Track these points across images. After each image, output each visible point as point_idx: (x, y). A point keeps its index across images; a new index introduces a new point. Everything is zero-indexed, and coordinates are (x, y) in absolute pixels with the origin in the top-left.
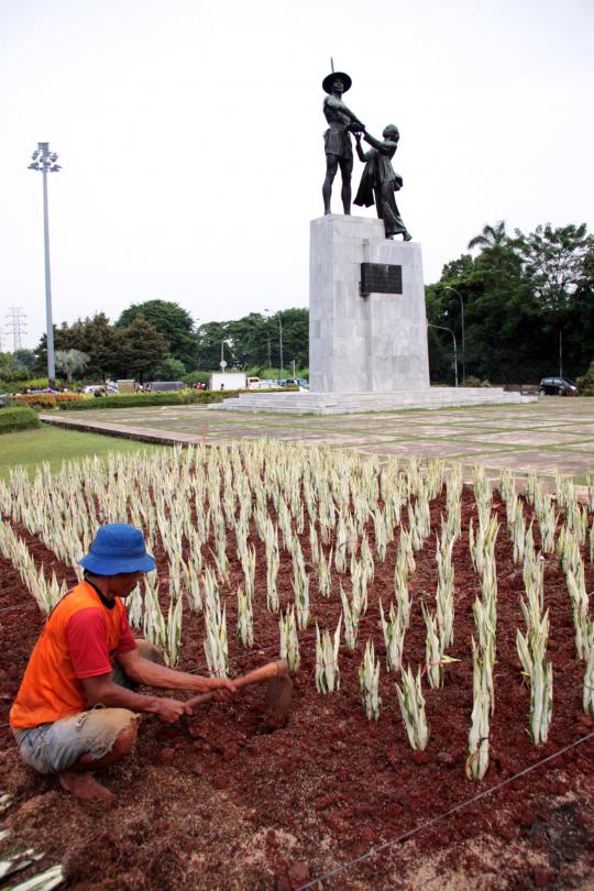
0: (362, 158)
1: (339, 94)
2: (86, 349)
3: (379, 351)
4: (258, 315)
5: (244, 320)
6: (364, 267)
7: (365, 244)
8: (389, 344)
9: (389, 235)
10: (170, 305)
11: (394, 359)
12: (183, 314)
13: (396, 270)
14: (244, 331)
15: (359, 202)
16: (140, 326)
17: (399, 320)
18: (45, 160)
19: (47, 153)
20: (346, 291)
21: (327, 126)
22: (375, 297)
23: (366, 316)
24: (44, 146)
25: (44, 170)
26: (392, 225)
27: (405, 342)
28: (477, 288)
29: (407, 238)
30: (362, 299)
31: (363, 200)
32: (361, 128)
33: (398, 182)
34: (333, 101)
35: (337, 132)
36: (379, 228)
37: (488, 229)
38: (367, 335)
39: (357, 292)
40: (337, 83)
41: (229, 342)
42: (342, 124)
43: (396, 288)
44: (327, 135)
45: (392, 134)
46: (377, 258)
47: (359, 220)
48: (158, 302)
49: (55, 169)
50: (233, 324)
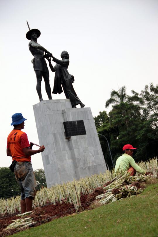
0: (53, 70)
1: (35, 40)
3: (81, 165)
6: (65, 124)
7: (63, 113)
8: (85, 162)
9: (74, 106)
11: (89, 168)
13: (81, 123)
15: (55, 92)
17: (87, 148)
20: (59, 137)
21: (33, 57)
22: (74, 138)
23: (71, 148)
26: (74, 100)
27: (93, 159)
29: (82, 106)
30: (67, 140)
31: (57, 90)
32: (50, 55)
33: (72, 79)
34: (34, 44)
35: (39, 59)
36: (69, 104)
38: (73, 158)
39: (64, 137)
40: (33, 35)
42: (39, 54)
43: (83, 132)
44: (34, 61)
45: (65, 55)
46: (71, 119)
47: (58, 101)
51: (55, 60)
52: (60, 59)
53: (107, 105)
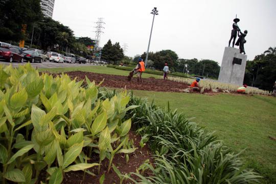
0: (239, 36)
1: (236, 23)
2: (153, 60)
3: (234, 75)
4: (196, 59)
5: (192, 60)
6: (234, 58)
7: (235, 54)
8: (236, 75)
9: (241, 52)
10: (173, 52)
11: (236, 78)
12: (176, 55)
13: (241, 60)
14: (191, 63)
15: (236, 45)
16: (167, 57)
17: (239, 70)
18: (155, 11)
19: (156, 10)
20: (230, 62)
22: (235, 64)
23: (233, 68)
24: (155, 8)
25: (154, 14)
26: (242, 50)
27: (239, 75)
28: (264, 64)
29: (245, 53)
31: (237, 44)
32: (239, 30)
33: (245, 42)
34: (235, 24)
36: (239, 51)
37: (271, 48)
38: (232, 72)
39: (232, 63)
40: (237, 20)
41: (186, 66)
42: (236, 29)
43: (240, 64)
44: (232, 31)
45: (246, 32)
46: (237, 57)
47: (235, 49)
48: (170, 51)
49: (157, 14)
50: (188, 61)
51: (241, 33)
52: (243, 33)
53: (265, 52)
